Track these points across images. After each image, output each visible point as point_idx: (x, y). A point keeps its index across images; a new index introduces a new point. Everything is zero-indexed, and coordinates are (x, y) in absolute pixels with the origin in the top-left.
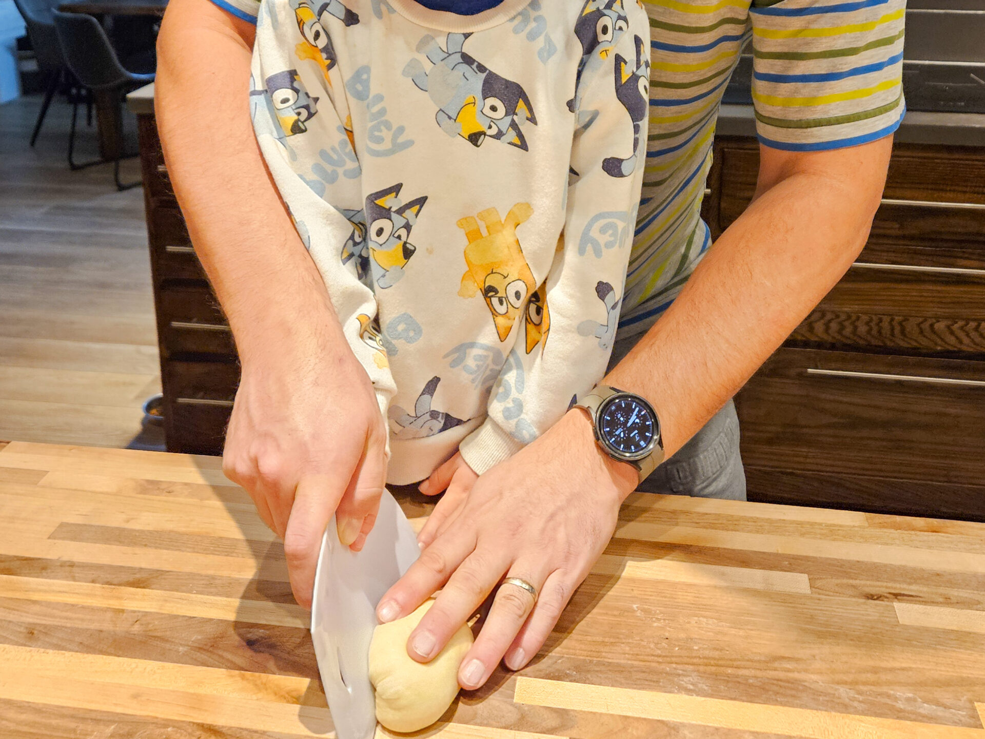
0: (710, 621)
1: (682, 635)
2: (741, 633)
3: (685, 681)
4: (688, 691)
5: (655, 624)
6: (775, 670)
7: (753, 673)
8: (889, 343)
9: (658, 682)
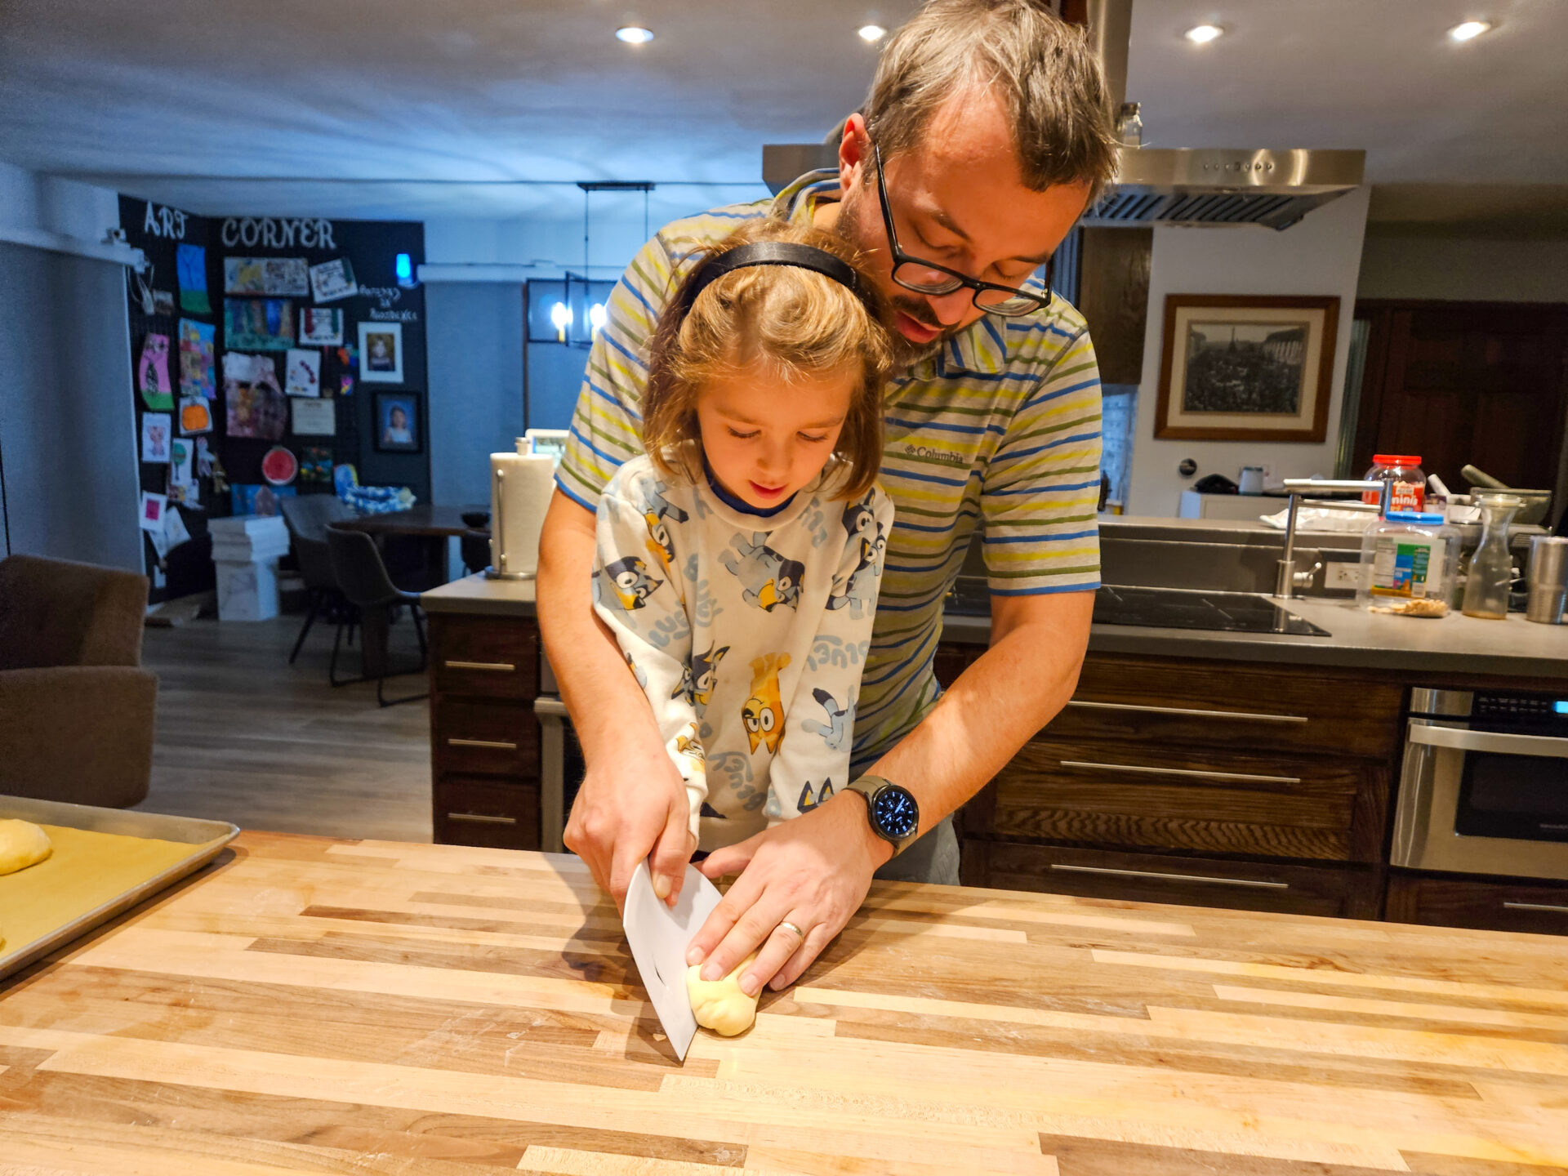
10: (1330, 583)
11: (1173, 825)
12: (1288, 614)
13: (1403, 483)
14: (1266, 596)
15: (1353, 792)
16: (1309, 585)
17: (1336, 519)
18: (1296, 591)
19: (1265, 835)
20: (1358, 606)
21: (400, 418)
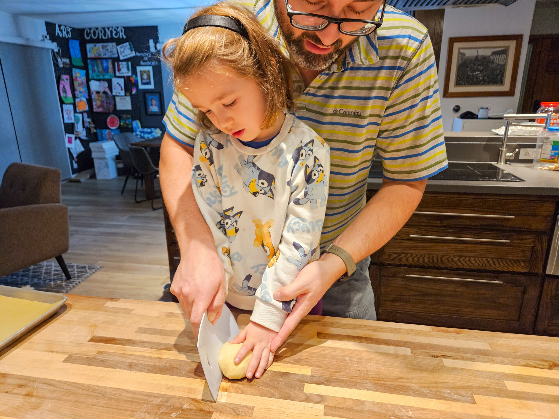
0: (375, 364)
1: (364, 369)
2: (386, 369)
3: (366, 386)
4: (368, 389)
5: (355, 365)
6: (399, 382)
7: (391, 383)
8: (436, 265)
9: (356, 386)
10: (521, 157)
11: (455, 259)
12: (503, 170)
13: (554, 114)
14: (494, 163)
15: (532, 245)
16: (512, 158)
17: (524, 130)
18: (507, 161)
20: (533, 167)
21: (154, 102)
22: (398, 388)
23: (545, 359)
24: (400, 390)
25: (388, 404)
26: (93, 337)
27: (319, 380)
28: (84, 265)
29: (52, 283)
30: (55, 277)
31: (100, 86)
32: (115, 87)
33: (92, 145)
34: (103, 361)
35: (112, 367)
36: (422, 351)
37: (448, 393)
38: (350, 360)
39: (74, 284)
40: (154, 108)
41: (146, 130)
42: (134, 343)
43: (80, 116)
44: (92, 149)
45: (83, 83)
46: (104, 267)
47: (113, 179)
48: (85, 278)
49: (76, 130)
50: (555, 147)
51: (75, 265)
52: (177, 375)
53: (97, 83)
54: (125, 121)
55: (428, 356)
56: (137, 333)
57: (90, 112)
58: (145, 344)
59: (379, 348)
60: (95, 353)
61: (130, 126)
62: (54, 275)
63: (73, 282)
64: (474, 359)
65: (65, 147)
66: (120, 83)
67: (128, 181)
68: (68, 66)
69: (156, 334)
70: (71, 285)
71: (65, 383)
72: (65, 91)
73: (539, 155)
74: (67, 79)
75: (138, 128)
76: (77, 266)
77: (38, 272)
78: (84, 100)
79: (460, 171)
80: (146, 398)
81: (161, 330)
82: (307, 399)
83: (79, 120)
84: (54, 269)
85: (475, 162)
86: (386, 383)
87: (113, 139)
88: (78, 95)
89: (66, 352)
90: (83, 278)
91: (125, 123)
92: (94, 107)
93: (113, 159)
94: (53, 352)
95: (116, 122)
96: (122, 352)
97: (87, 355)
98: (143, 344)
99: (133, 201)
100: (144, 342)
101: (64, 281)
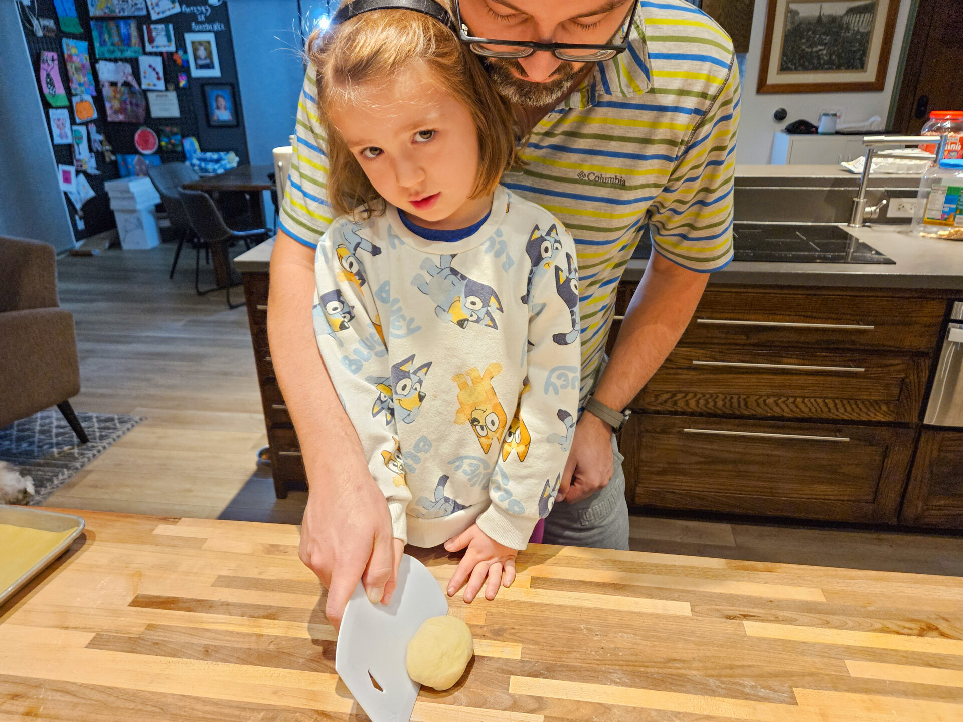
0: (629, 636)
1: (612, 646)
2: (649, 643)
3: (614, 677)
4: (617, 684)
5: (595, 639)
6: (670, 668)
7: (656, 670)
8: (737, 412)
9: (598, 678)
10: (890, 214)
11: (771, 401)
12: (857, 239)
13: (952, 133)
14: (842, 225)
15: (903, 375)
16: (875, 216)
17: (899, 165)
18: (867, 221)
19: (836, 405)
20: (911, 231)
21: (222, 102)
22: (669, 680)
23: (915, 617)
24: (671, 684)
25: (651, 710)
26: (137, 597)
27: (536, 668)
28: (111, 415)
29: (55, 450)
30: (60, 438)
31: (117, 72)
32: (145, 73)
33: (109, 186)
34: (157, 644)
35: (174, 656)
36: (709, 607)
37: (752, 687)
38: (588, 629)
39: (95, 452)
40: (223, 114)
41: (209, 155)
42: (210, 607)
43: (83, 130)
44: (110, 194)
45: (83, 66)
46: (147, 418)
47: (154, 249)
48: (114, 440)
49: (78, 157)
50: (950, 197)
51: (95, 415)
52: (290, 666)
53: (111, 65)
54: (169, 139)
55: (719, 617)
56: (215, 586)
57: (102, 123)
58: (230, 607)
59: (637, 603)
60: (143, 629)
61: (179, 149)
62: (58, 435)
63: (93, 447)
64: (796, 620)
65: (59, 192)
66: (154, 65)
67: (182, 253)
68: (52, 34)
69: (248, 588)
70: (90, 454)
71: (93, 688)
72: (51, 83)
73: (922, 211)
74: (53, 60)
75: (195, 152)
76: (97, 417)
77: (28, 429)
78: (88, 98)
79: (783, 243)
80: (237, 713)
81: (258, 579)
82: (516, 705)
83: (81, 138)
84: (55, 423)
85: (809, 224)
86: (649, 670)
87: (147, 174)
88: (76, 89)
89: (90, 628)
90: (111, 440)
91: (170, 143)
92: (109, 112)
93: (151, 212)
94: (67, 628)
95: (151, 140)
96: (191, 625)
97: (129, 633)
98: (226, 607)
99: (193, 292)
100: (228, 604)
101: (76, 447)
